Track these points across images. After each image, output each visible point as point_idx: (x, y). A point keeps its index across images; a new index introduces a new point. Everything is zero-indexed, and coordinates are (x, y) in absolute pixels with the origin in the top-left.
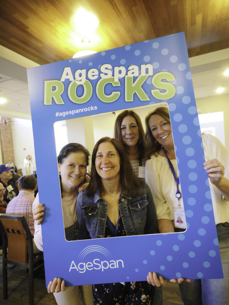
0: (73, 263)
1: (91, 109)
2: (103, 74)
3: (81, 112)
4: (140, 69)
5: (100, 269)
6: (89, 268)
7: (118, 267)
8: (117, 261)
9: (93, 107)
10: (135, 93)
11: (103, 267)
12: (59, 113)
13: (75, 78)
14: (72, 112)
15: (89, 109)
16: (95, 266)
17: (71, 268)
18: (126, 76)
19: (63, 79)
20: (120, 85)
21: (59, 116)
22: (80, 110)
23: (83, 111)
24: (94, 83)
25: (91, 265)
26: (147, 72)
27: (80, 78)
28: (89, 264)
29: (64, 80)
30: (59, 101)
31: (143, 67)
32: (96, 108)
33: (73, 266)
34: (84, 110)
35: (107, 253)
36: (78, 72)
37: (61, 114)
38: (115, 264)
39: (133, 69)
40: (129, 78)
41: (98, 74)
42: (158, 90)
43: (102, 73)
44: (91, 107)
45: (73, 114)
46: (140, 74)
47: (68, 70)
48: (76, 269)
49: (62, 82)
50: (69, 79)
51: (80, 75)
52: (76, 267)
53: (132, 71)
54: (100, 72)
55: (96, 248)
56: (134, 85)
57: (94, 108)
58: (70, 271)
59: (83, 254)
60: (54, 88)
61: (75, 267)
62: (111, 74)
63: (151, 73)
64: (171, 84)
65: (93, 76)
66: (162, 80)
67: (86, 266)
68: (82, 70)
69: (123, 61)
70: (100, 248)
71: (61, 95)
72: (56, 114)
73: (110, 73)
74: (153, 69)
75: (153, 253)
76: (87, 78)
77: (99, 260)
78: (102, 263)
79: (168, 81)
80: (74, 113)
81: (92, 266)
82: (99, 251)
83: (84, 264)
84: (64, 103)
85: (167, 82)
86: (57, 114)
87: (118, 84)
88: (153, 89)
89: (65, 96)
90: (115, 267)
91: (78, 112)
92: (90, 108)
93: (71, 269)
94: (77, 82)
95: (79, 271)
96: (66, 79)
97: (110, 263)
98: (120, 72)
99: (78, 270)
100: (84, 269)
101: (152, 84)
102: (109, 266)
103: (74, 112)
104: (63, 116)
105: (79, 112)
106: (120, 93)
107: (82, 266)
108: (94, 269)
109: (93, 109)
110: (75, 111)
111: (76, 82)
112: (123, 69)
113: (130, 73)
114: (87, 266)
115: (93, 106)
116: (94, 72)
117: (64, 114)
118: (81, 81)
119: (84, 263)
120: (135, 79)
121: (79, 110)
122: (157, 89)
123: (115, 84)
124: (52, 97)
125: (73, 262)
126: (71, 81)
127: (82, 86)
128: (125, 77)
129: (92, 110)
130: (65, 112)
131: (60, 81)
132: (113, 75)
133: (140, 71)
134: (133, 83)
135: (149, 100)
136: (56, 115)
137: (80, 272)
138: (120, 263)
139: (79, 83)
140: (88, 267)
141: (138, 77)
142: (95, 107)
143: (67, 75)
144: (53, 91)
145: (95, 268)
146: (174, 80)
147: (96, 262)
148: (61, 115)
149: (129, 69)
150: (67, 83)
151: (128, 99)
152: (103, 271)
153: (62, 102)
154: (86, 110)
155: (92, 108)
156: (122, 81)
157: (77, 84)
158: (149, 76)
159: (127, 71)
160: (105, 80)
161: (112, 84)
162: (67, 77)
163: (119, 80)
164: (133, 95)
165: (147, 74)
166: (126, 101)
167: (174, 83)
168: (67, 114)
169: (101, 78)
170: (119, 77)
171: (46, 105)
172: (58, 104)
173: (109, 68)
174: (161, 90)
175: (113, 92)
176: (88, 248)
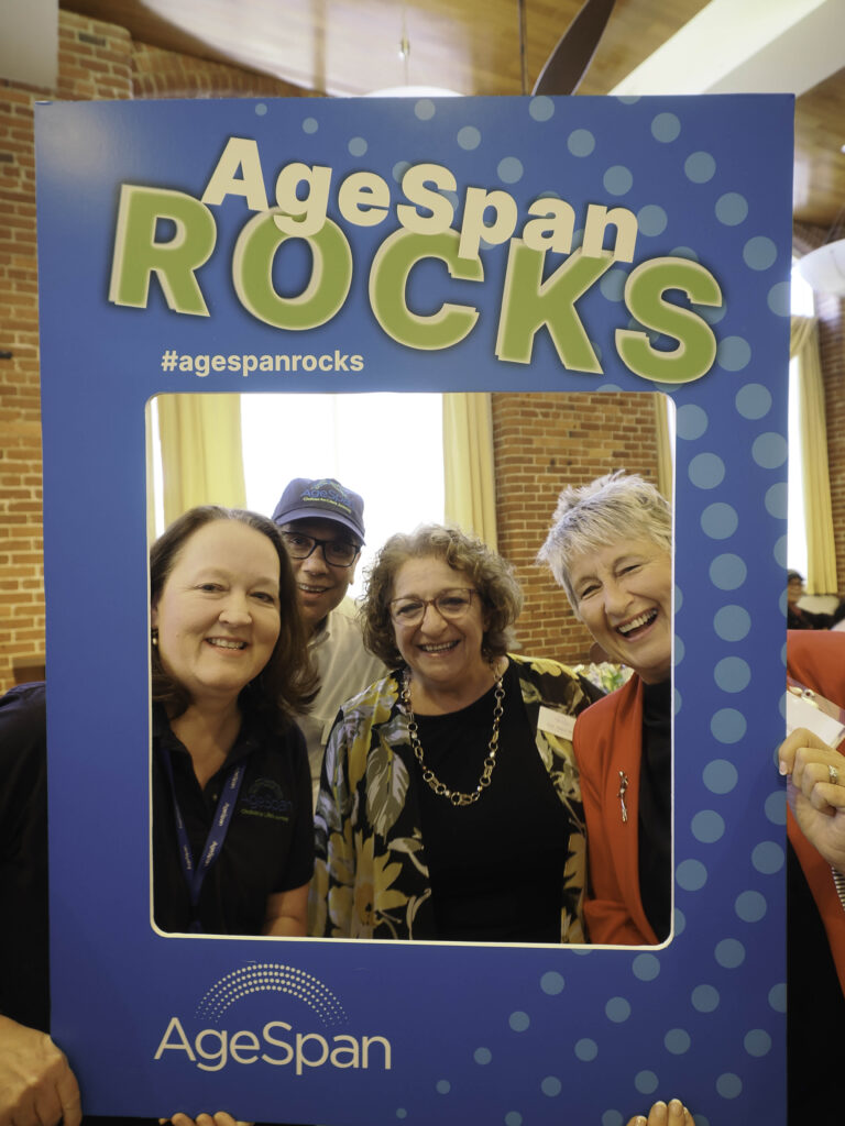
0: (175, 1029)
1: (333, 363)
2: (414, 208)
3: (287, 368)
4: (581, 224)
5: (290, 1063)
6: (241, 1053)
7: (365, 1065)
8: (365, 1039)
9: (345, 357)
10: (545, 327)
11: (300, 1058)
12: (179, 355)
13: (273, 203)
14: (241, 362)
15: (326, 363)
16: (266, 1048)
17: (164, 1045)
18: (515, 243)
19: (215, 194)
20: (481, 279)
21: (177, 368)
22: (283, 362)
23: (295, 368)
24: (363, 244)
25: (251, 1043)
26: (609, 244)
28: (244, 1040)
29: (218, 201)
30: (185, 299)
31: (598, 217)
32: (358, 363)
33: (175, 1038)
34: (300, 362)
35: (325, 1005)
36: (293, 174)
37: (187, 364)
38: (355, 1051)
39: (551, 216)
40: (525, 253)
41: (387, 205)
42: (642, 336)
43: (408, 203)
44: (337, 353)
45: (245, 374)
46: (578, 244)
47: (242, 152)
48: (184, 1051)
49: (208, 206)
50: (245, 198)
51: (303, 192)
52: (186, 1046)
53: (546, 225)
54: (398, 198)
55: (281, 978)
56: (543, 290)
57: (348, 363)
58: (158, 1056)
59: (222, 996)
60: (166, 231)
61: (181, 1042)
62: (450, 218)
63: (625, 251)
64: (701, 317)
65: (364, 208)
66: (667, 296)
67: (230, 1046)
68: (315, 168)
69: (511, 169)
70: (298, 979)
71: (195, 271)
72: (166, 357)
73: (444, 211)
74: (640, 236)
75: (519, 1021)
76: (333, 213)
77: (288, 1027)
78: (300, 1040)
79: (692, 302)
80: (253, 368)
81: (256, 1046)
82: (289, 987)
83: (223, 1036)
84: (205, 313)
85: (687, 305)
86: (169, 361)
87: (476, 273)
88: (625, 327)
89: (215, 275)
90: (355, 1063)
91: (270, 368)
92: (330, 359)
93: (165, 1050)
94: (281, 223)
95: (196, 1063)
96: (229, 198)
97: (332, 1046)
98: (491, 217)
99: (192, 1057)
100: (220, 1058)
101: (623, 302)
102: (330, 1056)
103: (250, 363)
104: (198, 374)
105: (278, 368)
106: (478, 314)
107: (212, 1045)
108: (260, 1061)
109: (346, 369)
110: (259, 362)
111: (277, 219)
112: (505, 204)
113: (533, 230)
114: (234, 1047)
115: (348, 351)
116: (366, 190)
117: (202, 363)
118: (302, 219)
119: (225, 1033)
120: (553, 262)
121: (278, 358)
122: (641, 328)
123: (458, 271)
125: (175, 1022)
126: (255, 213)
127: (302, 243)
128: (508, 243)
129: (337, 369)
130: (207, 359)
131: (199, 198)
132: (457, 226)
133: (578, 231)
134: (543, 282)
135: (598, 370)
136: (165, 365)
137: (200, 1066)
138: (376, 1050)
139: (292, 230)
140: (238, 1051)
141: (565, 257)
142: (353, 360)
143: (235, 178)
144: (157, 240)
145: (265, 1057)
146: (719, 304)
147: (275, 1032)
148: (190, 368)
149: (533, 210)
150: (234, 215)
151: (506, 353)
152: (299, 1071)
153: (199, 308)
154: (311, 363)
155: (340, 363)
156: (495, 258)
157: (284, 234)
158: (617, 265)
159: (524, 219)
160: (417, 240)
161: (444, 265)
162: (237, 189)
163: (481, 253)
164: (536, 335)
165: (607, 254)
166: (500, 358)
167: (717, 318)
168: (219, 366)
169: (401, 226)
170: (482, 239)
171: (117, 303)
172: (178, 311)
173: (439, 187)
174: (656, 339)
175: (446, 305)
176: (245, 974)
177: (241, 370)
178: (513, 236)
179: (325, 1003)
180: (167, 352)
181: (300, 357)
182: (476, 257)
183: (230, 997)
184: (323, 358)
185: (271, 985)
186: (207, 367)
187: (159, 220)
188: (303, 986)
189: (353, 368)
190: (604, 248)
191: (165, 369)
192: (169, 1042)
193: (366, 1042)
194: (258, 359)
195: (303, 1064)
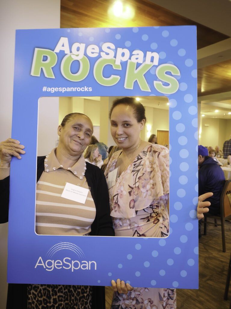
0: (40, 259)
1: (84, 89)
2: (105, 53)
3: (73, 91)
4: (145, 56)
5: (70, 268)
6: (58, 266)
7: (90, 269)
8: (90, 262)
9: (87, 88)
10: (136, 80)
11: (73, 267)
12: (47, 87)
13: (71, 52)
14: (62, 89)
15: (83, 89)
16: (64, 265)
17: (37, 264)
18: (129, 61)
19: (57, 50)
20: (121, 69)
21: (46, 91)
22: (72, 89)
23: (75, 91)
24: (92, 61)
25: (60, 263)
26: (152, 60)
27: (77, 53)
30: (49, 74)
31: (149, 54)
32: (90, 89)
33: (40, 262)
34: (76, 89)
35: (80, 253)
36: (76, 45)
37: (49, 90)
38: (87, 265)
39: (138, 54)
40: (132, 63)
41: (98, 52)
42: (160, 83)
43: (103, 52)
44: (85, 87)
45: (63, 92)
46: (144, 61)
48: (43, 266)
49: (56, 53)
50: (64, 51)
51: (78, 49)
52: (43, 264)
53: (137, 56)
54: (101, 50)
56: (136, 72)
57: (88, 89)
58: (36, 267)
60: (45, 58)
61: (42, 263)
62: (113, 55)
63: (156, 62)
64: (175, 78)
65: (93, 53)
66: (167, 73)
67: (55, 264)
68: (81, 44)
69: (128, 44)
71: (52, 68)
72: (44, 88)
73: (112, 53)
74: (160, 59)
75: (130, 257)
76: (85, 54)
77: (70, 259)
78: (73, 262)
80: (65, 91)
81: (61, 264)
82: (72, 249)
83: (53, 262)
84: (54, 78)
85: (172, 75)
86: (45, 89)
88: (156, 80)
89: (57, 69)
90: (87, 268)
91: (69, 91)
92: (84, 88)
93: (37, 265)
94: (73, 56)
95: (46, 269)
96: (61, 51)
97: (81, 264)
98: (123, 55)
99: (45, 267)
100: (52, 267)
101: (156, 74)
102: (80, 266)
103: (64, 89)
104: (51, 92)
105: (71, 91)
107: (50, 264)
108: (62, 268)
109: (87, 91)
112: (127, 52)
113: (133, 58)
114: (56, 264)
115: (88, 86)
116: (94, 49)
117: (53, 89)
118: (77, 56)
119: (53, 261)
120: (138, 65)
121: (71, 88)
122: (160, 81)
123: (115, 67)
124: (42, 68)
125: (40, 258)
126: (67, 54)
127: (78, 61)
128: (127, 61)
130: (54, 88)
131: (53, 51)
132: (115, 57)
133: (144, 58)
134: (136, 69)
135: (150, 91)
136: (43, 90)
137: (47, 270)
138: (93, 265)
139: (75, 58)
140: (56, 265)
141: (141, 64)
142: (89, 88)
144: (43, 61)
145: (64, 267)
146: (179, 74)
147: (66, 260)
148: (50, 91)
149: (134, 53)
150: (61, 55)
151: (127, 86)
152: (73, 271)
153: (52, 76)
154: (79, 89)
155: (86, 89)
156: (124, 64)
157: (73, 59)
158: (154, 66)
159: (131, 55)
160: (106, 60)
161: (112, 66)
162: (63, 49)
164: (134, 82)
165: (152, 63)
166: (125, 88)
167: (179, 78)
168: (57, 90)
169: (101, 57)
170: (121, 60)
171: (33, 75)
172: (47, 77)
173: (111, 48)
174: (164, 83)
175: (112, 75)
176: (59, 245)
177: (62, 91)
178: (129, 59)
179: (80, 252)
180: (44, 87)
181: (76, 88)
182: (120, 64)
183: (55, 251)
184: (82, 88)
185: (66, 248)
186: (54, 91)
187: (44, 56)
188: (74, 248)
189: (89, 90)
190: (151, 62)
191: (43, 91)
192: (39, 263)
193: (90, 263)
194: (66, 88)
195: (74, 268)
